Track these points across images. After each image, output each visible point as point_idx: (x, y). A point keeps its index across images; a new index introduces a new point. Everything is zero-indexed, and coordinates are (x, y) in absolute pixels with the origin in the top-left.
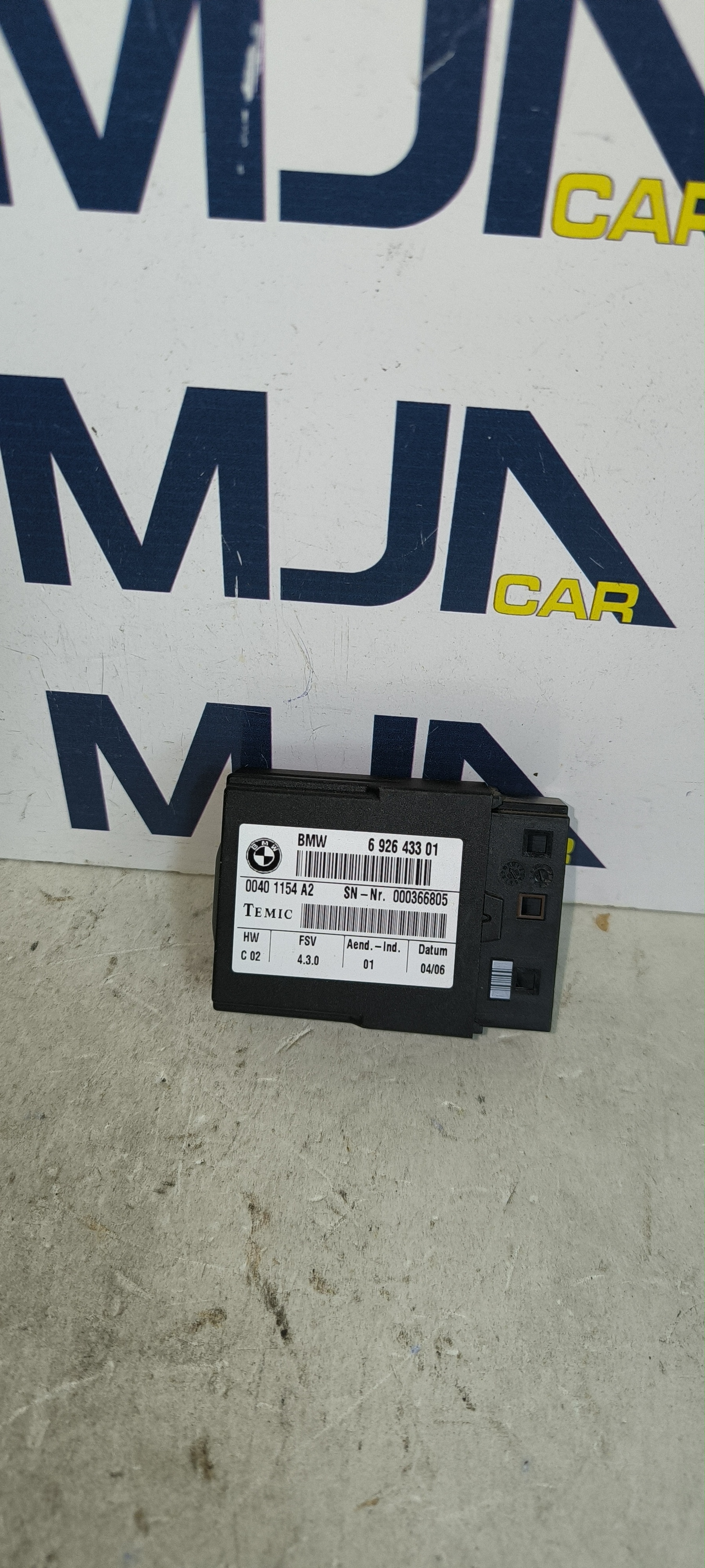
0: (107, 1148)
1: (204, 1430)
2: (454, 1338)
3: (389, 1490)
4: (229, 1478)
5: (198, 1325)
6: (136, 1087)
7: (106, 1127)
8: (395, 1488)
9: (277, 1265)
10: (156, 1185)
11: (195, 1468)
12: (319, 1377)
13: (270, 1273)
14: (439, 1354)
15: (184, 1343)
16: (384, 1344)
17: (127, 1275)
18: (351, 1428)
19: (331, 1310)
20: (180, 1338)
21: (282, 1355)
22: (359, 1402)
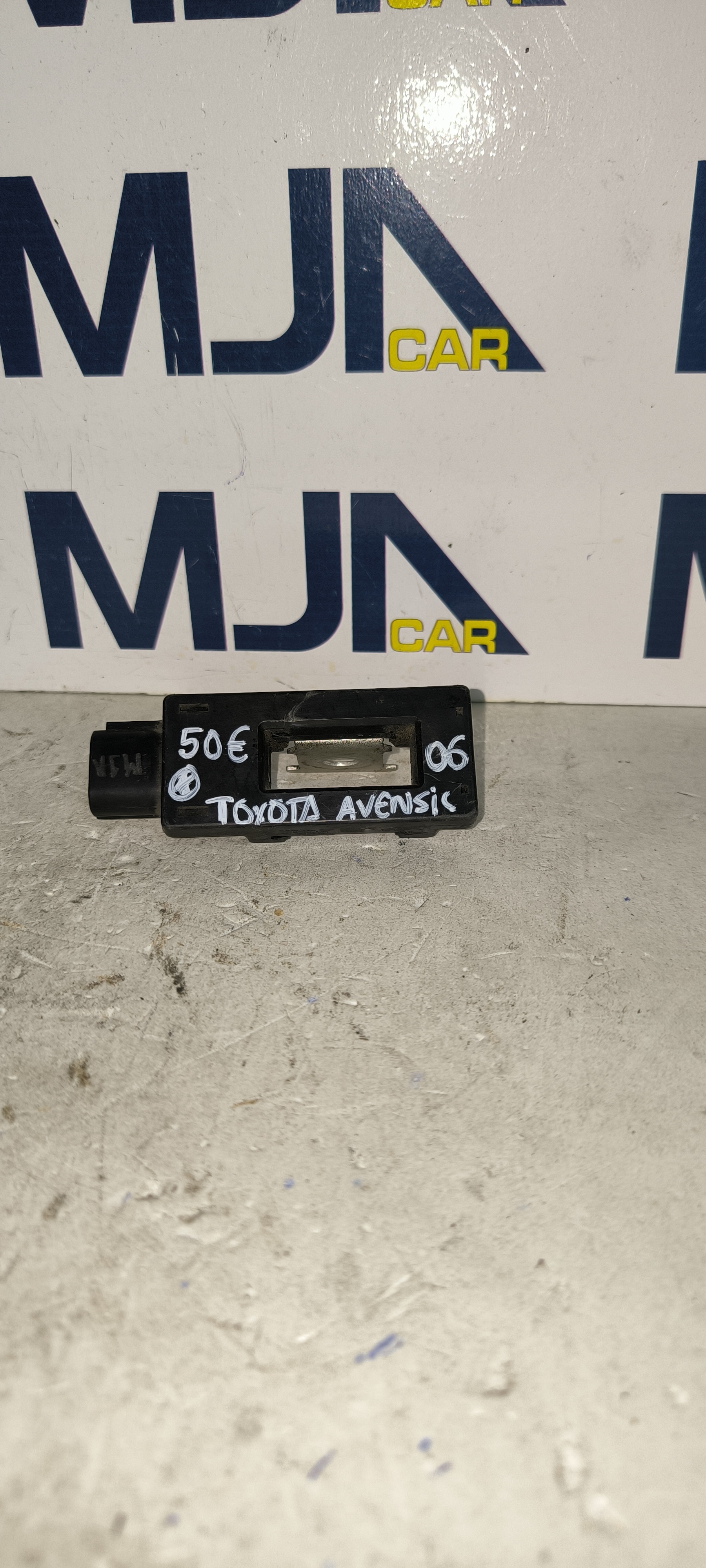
0: (30, 876)
1: (86, 1052)
2: (353, 992)
3: (269, 1093)
4: (105, 1084)
5: (95, 985)
6: (66, 840)
7: (32, 864)
8: (276, 1092)
9: (181, 947)
10: (74, 897)
11: (72, 1077)
12: (210, 1018)
13: (173, 951)
14: (336, 1003)
15: (78, 996)
16: (280, 997)
17: (32, 953)
18: (238, 1052)
19: (230, 975)
20: (75, 993)
21: (175, 1003)
22: (248, 1034)
